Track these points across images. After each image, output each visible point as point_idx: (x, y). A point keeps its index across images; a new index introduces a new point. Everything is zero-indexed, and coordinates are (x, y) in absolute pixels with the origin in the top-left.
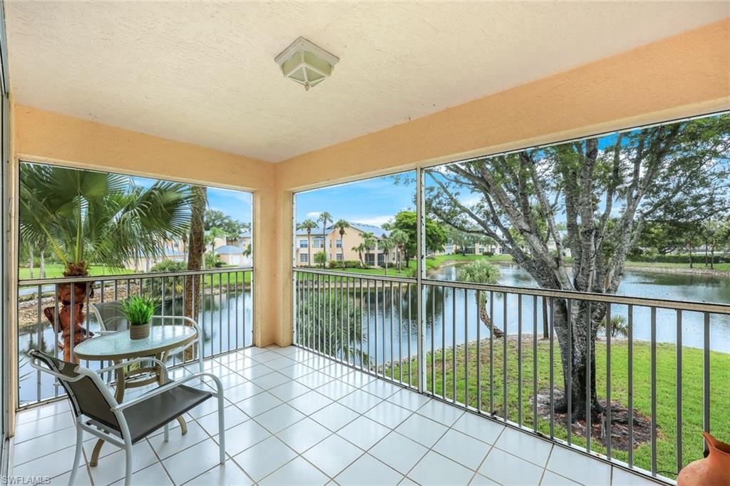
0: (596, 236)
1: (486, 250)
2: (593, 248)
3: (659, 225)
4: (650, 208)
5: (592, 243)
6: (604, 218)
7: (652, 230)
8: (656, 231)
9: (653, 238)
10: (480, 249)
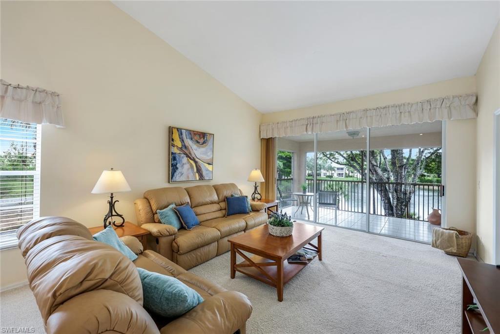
0: (405, 168)
1: (328, 174)
2: (403, 174)
3: (433, 163)
4: (429, 155)
5: (403, 171)
6: (408, 159)
7: (430, 165)
8: (432, 166)
9: (430, 169)
10: (324, 173)
